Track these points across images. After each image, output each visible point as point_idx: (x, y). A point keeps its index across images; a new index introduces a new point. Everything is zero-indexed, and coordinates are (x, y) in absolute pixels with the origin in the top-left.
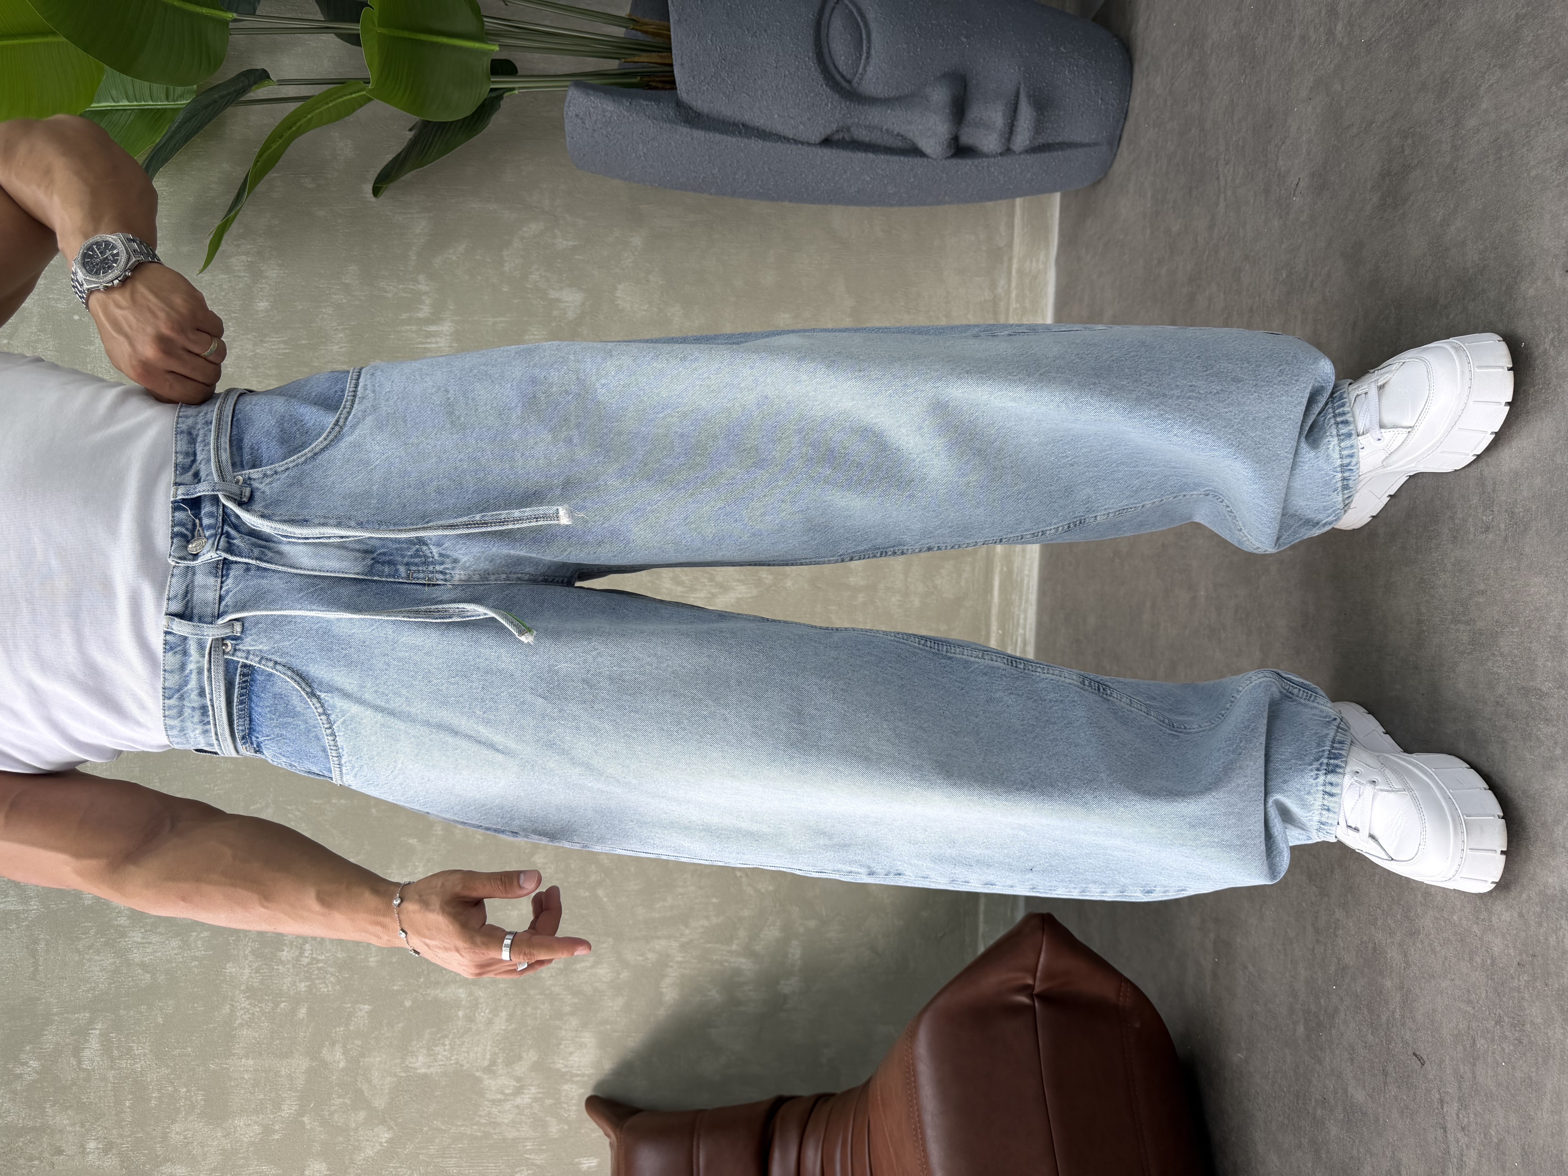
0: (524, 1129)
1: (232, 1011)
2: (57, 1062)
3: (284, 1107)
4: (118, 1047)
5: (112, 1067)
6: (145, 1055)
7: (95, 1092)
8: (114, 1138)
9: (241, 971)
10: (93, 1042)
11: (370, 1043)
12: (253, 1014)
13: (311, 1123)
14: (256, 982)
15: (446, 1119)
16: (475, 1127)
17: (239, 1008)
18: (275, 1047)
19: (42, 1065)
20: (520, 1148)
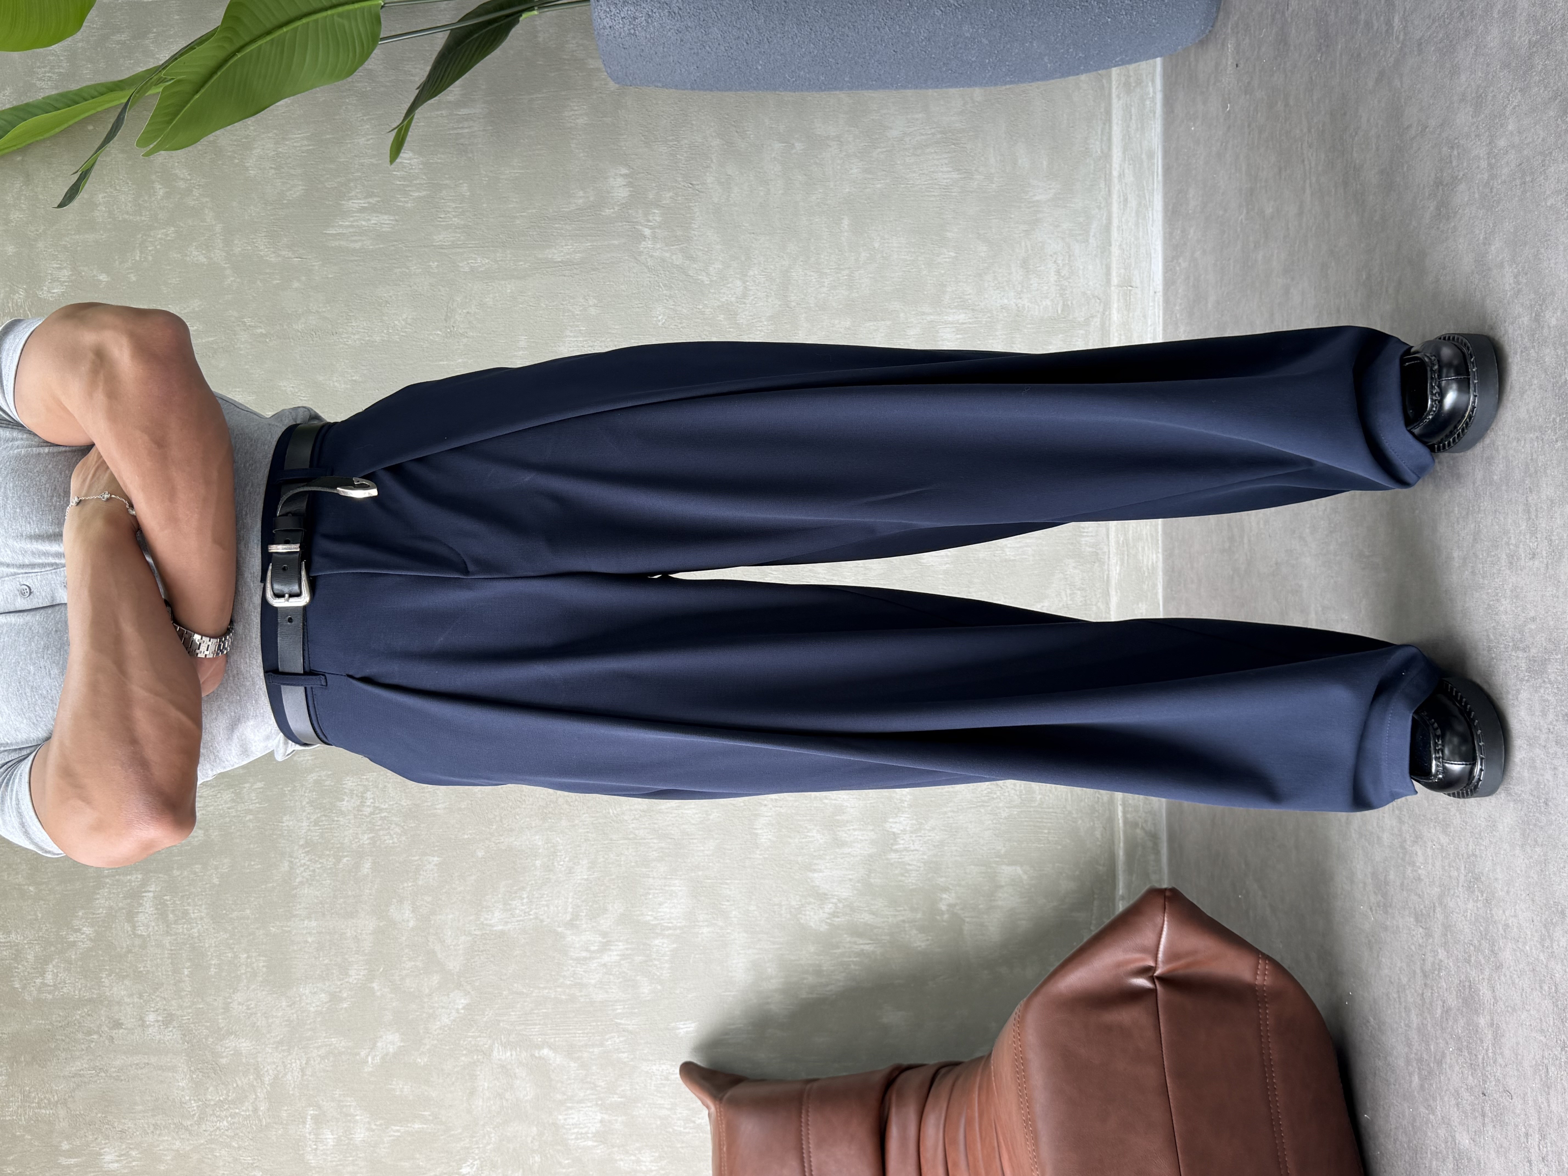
0: (614, 991)
1: (291, 868)
2: (111, 928)
3: (352, 972)
4: (173, 911)
5: (168, 932)
6: (202, 919)
7: (151, 960)
8: (174, 1010)
9: (299, 824)
10: (148, 906)
11: (441, 899)
12: (314, 871)
13: (381, 989)
14: (314, 836)
15: (527, 981)
16: (559, 990)
17: (299, 864)
18: (338, 906)
19: (95, 931)
20: (609, 1012)
